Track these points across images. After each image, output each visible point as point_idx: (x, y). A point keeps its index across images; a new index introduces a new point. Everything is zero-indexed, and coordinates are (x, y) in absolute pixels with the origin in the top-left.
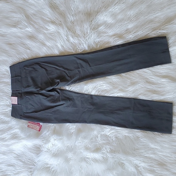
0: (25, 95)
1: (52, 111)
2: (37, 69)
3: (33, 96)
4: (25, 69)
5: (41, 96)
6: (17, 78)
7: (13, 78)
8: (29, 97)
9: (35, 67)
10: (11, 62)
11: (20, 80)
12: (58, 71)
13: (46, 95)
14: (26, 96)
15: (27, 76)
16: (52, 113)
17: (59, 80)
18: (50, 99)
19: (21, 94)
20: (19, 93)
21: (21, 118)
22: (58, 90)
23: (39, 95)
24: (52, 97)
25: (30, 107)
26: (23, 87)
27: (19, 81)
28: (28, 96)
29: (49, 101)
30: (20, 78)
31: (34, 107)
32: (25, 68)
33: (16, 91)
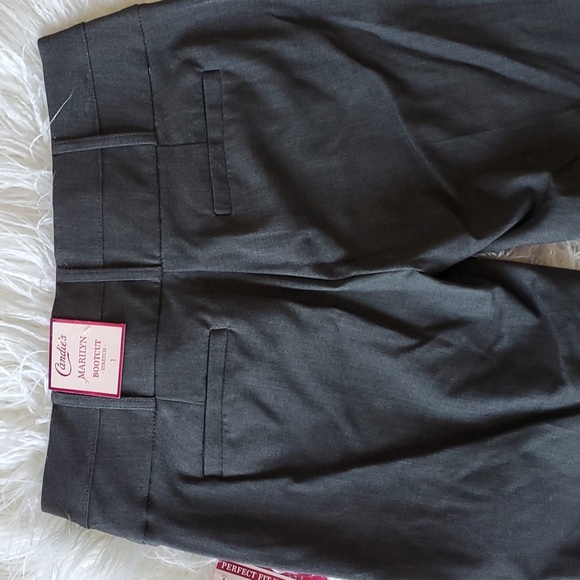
0: (205, 310)
1: (463, 473)
2: (309, 75)
3: (278, 324)
4: (191, 64)
5: (349, 326)
6: (112, 143)
7: (69, 148)
8: (240, 328)
9: (288, 49)
10: (62, 10)
11: (148, 170)
12: (507, 99)
13: (399, 312)
14: (208, 318)
15: (214, 134)
16: (469, 488)
17: (536, 181)
18: (447, 351)
19: (155, 295)
20: (135, 288)
21: (148, 532)
22: (526, 278)
23: (335, 313)
24: (459, 338)
25: (241, 420)
26: (179, 231)
27: (140, 181)
28: (230, 315)
29: (431, 369)
30: (142, 144)
31: (272, 426)
32: (195, 52)
33: (105, 266)
